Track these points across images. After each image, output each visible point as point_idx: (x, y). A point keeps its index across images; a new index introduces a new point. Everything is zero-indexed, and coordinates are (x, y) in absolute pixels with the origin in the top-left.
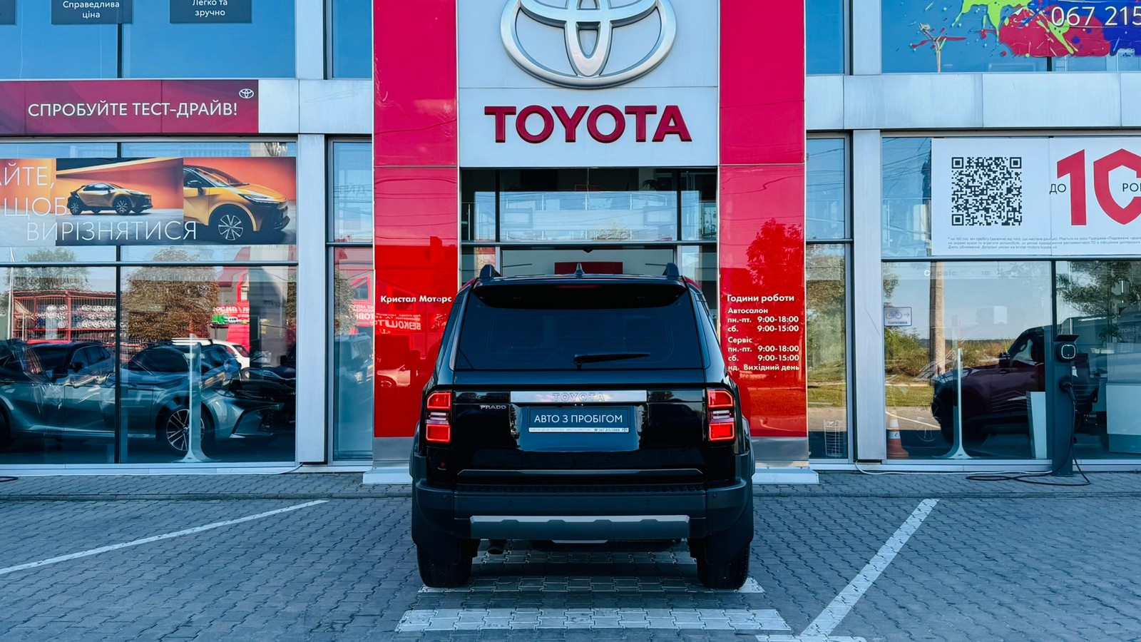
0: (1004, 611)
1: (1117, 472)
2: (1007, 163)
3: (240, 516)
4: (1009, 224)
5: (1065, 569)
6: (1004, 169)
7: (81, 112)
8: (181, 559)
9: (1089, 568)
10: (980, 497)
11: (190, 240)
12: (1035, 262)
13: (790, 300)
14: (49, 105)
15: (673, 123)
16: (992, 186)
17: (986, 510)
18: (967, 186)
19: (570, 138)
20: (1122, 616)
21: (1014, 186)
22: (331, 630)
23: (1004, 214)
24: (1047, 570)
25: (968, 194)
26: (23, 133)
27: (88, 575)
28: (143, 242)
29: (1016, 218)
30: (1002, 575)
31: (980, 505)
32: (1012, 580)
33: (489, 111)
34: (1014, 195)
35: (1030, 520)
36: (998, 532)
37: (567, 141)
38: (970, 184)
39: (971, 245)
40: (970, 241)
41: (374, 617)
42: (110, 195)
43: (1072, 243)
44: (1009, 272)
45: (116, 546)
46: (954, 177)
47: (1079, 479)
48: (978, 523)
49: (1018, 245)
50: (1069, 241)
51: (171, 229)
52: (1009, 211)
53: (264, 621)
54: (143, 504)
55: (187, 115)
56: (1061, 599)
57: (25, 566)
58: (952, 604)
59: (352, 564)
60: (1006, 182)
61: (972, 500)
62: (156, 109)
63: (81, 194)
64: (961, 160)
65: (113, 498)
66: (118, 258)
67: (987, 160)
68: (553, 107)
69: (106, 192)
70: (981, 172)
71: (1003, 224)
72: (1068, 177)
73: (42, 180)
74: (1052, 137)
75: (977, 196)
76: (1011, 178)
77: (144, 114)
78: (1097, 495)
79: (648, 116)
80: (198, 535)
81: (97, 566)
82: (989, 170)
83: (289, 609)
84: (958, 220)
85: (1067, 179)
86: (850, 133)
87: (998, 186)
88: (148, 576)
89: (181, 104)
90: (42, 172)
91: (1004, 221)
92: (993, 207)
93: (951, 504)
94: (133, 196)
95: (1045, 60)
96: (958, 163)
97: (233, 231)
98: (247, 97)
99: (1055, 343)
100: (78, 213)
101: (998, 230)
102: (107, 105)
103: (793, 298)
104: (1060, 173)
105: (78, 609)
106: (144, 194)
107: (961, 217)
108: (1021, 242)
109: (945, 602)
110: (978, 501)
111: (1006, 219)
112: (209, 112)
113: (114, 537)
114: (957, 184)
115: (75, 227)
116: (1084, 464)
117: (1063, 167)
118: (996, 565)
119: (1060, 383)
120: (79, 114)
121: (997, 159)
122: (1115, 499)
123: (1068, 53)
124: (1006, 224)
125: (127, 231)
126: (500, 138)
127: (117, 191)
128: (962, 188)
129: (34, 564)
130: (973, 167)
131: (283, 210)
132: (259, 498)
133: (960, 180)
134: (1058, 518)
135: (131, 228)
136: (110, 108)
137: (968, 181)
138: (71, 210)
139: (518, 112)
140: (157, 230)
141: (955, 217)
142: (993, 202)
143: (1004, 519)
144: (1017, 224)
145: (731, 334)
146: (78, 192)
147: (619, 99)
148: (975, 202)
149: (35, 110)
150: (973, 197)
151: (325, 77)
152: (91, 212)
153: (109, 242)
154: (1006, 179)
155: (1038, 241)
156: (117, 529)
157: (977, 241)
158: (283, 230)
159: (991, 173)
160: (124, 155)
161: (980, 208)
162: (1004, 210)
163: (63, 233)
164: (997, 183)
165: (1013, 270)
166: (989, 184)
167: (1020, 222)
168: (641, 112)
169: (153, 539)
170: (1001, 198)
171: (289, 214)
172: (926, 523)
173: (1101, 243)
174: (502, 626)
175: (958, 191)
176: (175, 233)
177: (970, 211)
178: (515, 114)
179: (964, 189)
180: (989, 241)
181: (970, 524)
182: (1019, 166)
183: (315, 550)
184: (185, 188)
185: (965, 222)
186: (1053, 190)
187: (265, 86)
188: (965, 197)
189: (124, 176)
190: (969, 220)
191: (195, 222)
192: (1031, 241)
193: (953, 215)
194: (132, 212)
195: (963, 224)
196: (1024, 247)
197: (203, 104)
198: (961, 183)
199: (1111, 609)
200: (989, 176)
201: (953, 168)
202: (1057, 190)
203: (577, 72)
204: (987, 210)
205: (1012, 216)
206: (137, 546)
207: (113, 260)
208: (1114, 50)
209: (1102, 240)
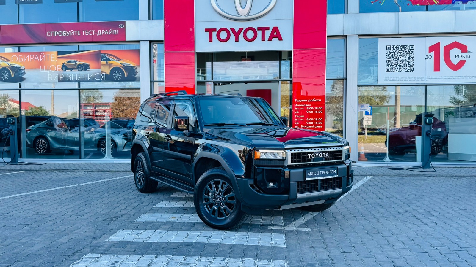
0: (374, 220)
1: (449, 167)
2: (408, 48)
3: (112, 178)
4: (408, 71)
5: (408, 204)
6: (407, 50)
7: (65, 34)
8: (80, 192)
9: (418, 204)
10: (389, 176)
11: (103, 80)
12: (419, 86)
13: (319, 101)
14: (54, 32)
15: (276, 34)
16: (402, 57)
17: (389, 181)
18: (392, 57)
19: (237, 40)
20: (423, 223)
21: (411, 57)
22: (111, 220)
23: (407, 67)
24: (401, 204)
25: (393, 60)
26: (45, 42)
27: (44, 197)
28: (87, 81)
29: (411, 69)
30: (381, 206)
31: (388, 179)
32: (385, 208)
33: (206, 30)
34: (411, 60)
35: (405, 185)
36: (389, 189)
37: (235, 41)
38: (394, 56)
39: (393, 80)
40: (393, 78)
41: (130, 216)
42: (76, 64)
43: (434, 79)
44: (411, 90)
45: (61, 188)
46: (387, 53)
47: (432, 169)
48: (384, 185)
49: (412, 80)
50: (432, 78)
51: (97, 76)
52: (409, 66)
53: (90, 216)
54: (83, 173)
55: (101, 34)
56: (400, 216)
57: (25, 194)
58: (355, 216)
59: (138, 196)
60: (408, 55)
61: (386, 177)
62: (91, 33)
63: (67, 64)
64: (390, 47)
65: (73, 171)
66: (79, 87)
67: (400, 46)
68: (230, 28)
69: (74, 63)
70: (398, 51)
71: (406, 71)
72: (433, 52)
73: (53, 59)
74: (427, 37)
75: (396, 60)
76: (410, 53)
77: (86, 35)
78: (437, 176)
79: (266, 31)
80: (91, 184)
81: (49, 194)
82: (401, 51)
83: (102, 212)
84: (388, 70)
85: (432, 53)
86: (346, 36)
87: (405, 57)
88: (63, 198)
89: (99, 31)
90: (53, 56)
91: (406, 70)
92: (402, 65)
93: (377, 178)
94: (84, 64)
95: (425, 7)
96: (389, 48)
97: (118, 77)
98: (121, 28)
99: (425, 117)
100: (65, 71)
101: (404, 74)
102: (73, 31)
103: (320, 100)
104: (430, 51)
105: (29, 209)
106: (87, 63)
107: (389, 69)
108: (413, 78)
109: (353, 215)
110: (388, 177)
111: (407, 70)
112: (109, 33)
113: (63, 184)
114: (388, 56)
115: (64, 75)
116: (434, 164)
117: (431, 49)
118: (382, 202)
119: (427, 133)
120: (64, 35)
121: (404, 46)
122: (443, 177)
123: (435, 3)
124: (407, 71)
125: (82, 77)
126: (211, 41)
127: (78, 63)
128: (390, 58)
129: (28, 193)
130: (395, 49)
131: (135, 69)
132: (123, 172)
133: (390, 55)
134: (417, 184)
135: (83, 76)
136: (75, 32)
137: (393, 55)
138: (63, 69)
139: (217, 31)
140: (92, 76)
141: (387, 69)
142: (402, 63)
143: (395, 184)
144: (412, 71)
145: (296, 114)
146: (65, 63)
147: (255, 25)
148: (395, 63)
149: (49, 34)
150: (395, 61)
151: (149, 19)
152: (69, 70)
153: (76, 81)
154: (408, 54)
155: (420, 78)
156: (66, 182)
157: (396, 78)
158: (135, 76)
159: (402, 52)
160: (80, 50)
161: (397, 65)
162: (406, 66)
163: (60, 78)
164: (404, 55)
165: (412, 90)
166: (401, 56)
167: (413, 71)
168: (263, 30)
169: (75, 185)
170: (406, 61)
171: (137, 70)
172: (363, 185)
173: (446, 78)
174: (174, 220)
175: (388, 59)
176: (98, 77)
177: (393, 66)
178: (216, 31)
179: (391, 58)
180: (400, 78)
181: (380, 186)
182: (413, 49)
183: (128, 191)
184: (101, 61)
185: (391, 71)
186: (427, 58)
187: (128, 23)
188: (391, 61)
189: (80, 57)
190: (393, 70)
191: (105, 74)
192: (417, 78)
193: (386, 68)
194: (83, 70)
195: (390, 72)
196: (414, 80)
197: (107, 31)
198: (390, 56)
199: (419, 220)
200: (401, 53)
201: (387, 50)
202: (428, 58)
203: (239, 14)
204: (400, 66)
205: (410, 68)
206: (68, 188)
207: (77, 87)
208: (454, 2)
209: (446, 77)
